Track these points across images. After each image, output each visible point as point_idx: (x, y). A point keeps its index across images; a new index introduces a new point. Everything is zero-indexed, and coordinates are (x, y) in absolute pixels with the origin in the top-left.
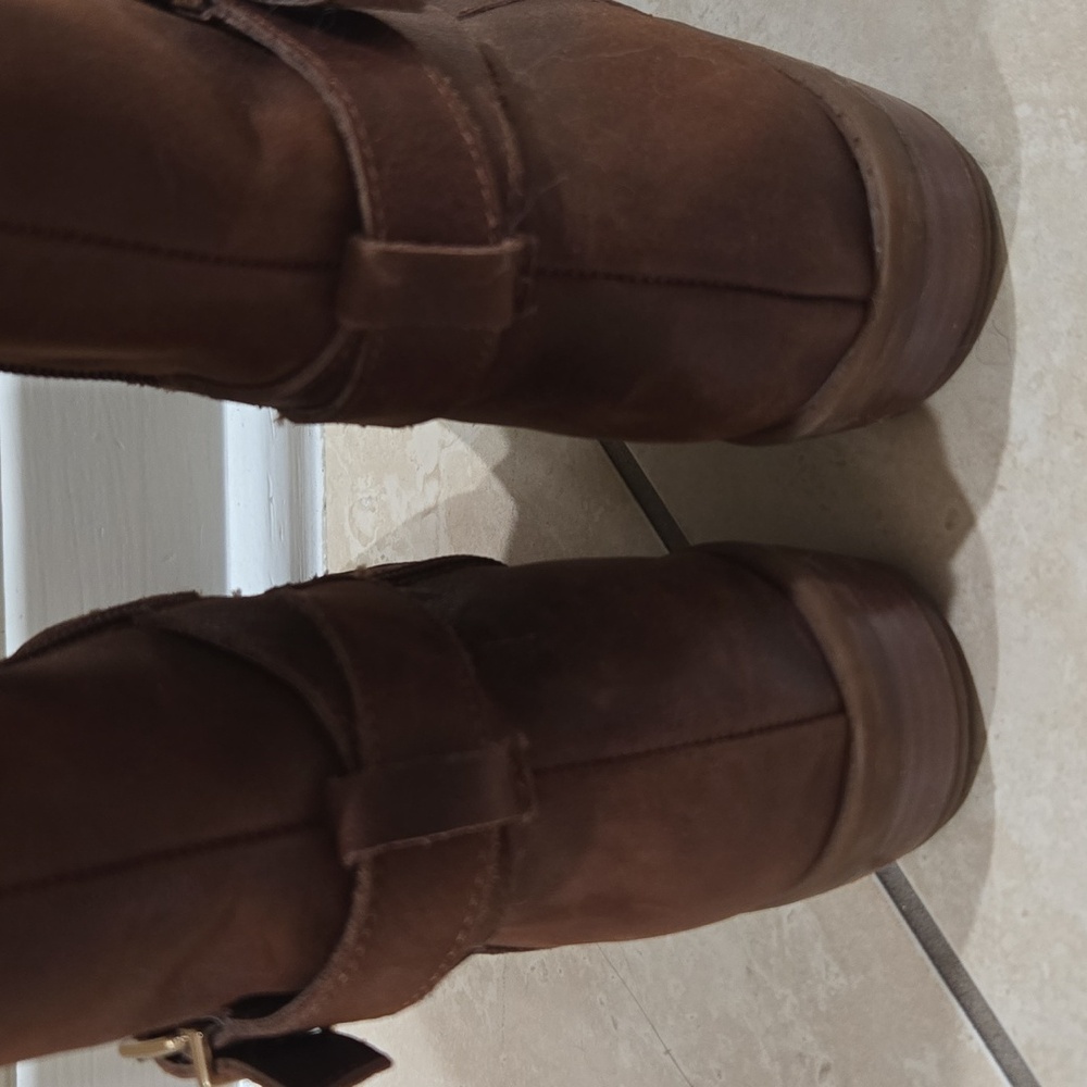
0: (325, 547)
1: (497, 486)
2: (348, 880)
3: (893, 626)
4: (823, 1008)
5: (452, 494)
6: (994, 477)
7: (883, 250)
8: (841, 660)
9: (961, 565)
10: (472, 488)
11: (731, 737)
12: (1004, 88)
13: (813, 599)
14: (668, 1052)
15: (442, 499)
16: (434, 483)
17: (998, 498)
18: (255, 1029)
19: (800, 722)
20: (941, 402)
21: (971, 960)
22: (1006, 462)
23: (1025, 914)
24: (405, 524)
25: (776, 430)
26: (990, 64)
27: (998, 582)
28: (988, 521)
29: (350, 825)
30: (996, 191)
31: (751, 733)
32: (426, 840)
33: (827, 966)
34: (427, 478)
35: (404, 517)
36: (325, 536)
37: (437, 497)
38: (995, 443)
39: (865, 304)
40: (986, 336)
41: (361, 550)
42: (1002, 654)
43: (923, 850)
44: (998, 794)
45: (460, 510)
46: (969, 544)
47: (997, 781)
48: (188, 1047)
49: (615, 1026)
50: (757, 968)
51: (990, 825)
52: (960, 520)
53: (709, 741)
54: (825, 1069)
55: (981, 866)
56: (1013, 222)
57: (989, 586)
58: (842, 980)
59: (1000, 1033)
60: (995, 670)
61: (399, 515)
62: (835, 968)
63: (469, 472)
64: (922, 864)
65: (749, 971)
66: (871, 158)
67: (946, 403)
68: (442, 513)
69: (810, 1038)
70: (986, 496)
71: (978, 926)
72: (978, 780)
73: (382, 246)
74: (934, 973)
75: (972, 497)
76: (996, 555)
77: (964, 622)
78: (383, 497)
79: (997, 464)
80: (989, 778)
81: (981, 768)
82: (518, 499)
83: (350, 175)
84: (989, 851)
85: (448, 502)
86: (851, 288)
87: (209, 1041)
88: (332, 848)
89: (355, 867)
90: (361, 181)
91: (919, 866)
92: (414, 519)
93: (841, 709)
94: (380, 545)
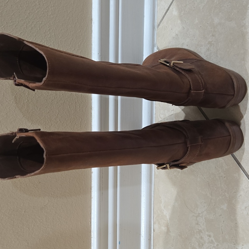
0: (155, 119)
1: (182, 112)
2: (188, 148)
3: (235, 128)
4: (224, 170)
5: (176, 113)
6: (246, 112)
7: (236, 90)
8: (230, 131)
9: (242, 121)
10: (179, 112)
11: (220, 137)
12: (248, 72)
13: (227, 124)
14: (204, 178)
15: (174, 113)
16: (173, 111)
17: (246, 114)
18: (176, 163)
19: (226, 136)
20: (239, 104)
21: (242, 163)
22: (247, 111)
23: (248, 158)
24: (168, 116)
25: (224, 107)
26: (246, 70)
27: (246, 123)
28: (245, 117)
29: (188, 143)
30: (246, 83)
31: (222, 137)
32: (194, 145)
33: (225, 166)
34: (172, 111)
35: (168, 115)
36: (155, 118)
37: (173, 113)
38: (246, 109)
39: (234, 95)
40: (245, 98)
41: (161, 119)
42: (246, 131)
43: (237, 152)
44: (245, 145)
45: (177, 115)
46: (243, 119)
47: (245, 144)
48: (167, 166)
49: (197, 176)
50: (216, 167)
51: (244, 149)
52: (242, 117)
53: (218, 137)
54: (225, 177)
55: (243, 153)
56: (248, 86)
57: (245, 124)
58: (227, 167)
59: (245, 171)
60: (245, 132)
61: (167, 115)
62: (226, 166)
63: (178, 110)
64: (236, 153)
65: (215, 167)
66: (234, 80)
67: (241, 104)
68: (174, 115)
69: (223, 174)
70: (245, 114)
71: (243, 159)
72: (243, 144)
73: (193, 91)
74: (238, 165)
75: (243, 114)
76: (246, 120)
77: (242, 127)
78: (165, 113)
79: (246, 111)
80: (244, 144)
81: (243, 143)
82: (185, 113)
83: (190, 85)
84: (244, 151)
85: (175, 114)
86: (232, 94)
87: (169, 165)
88: (186, 145)
89: (188, 147)
90: (192, 86)
91: (236, 154)
92: (169, 116)
93: (230, 135)
94: (164, 119)
